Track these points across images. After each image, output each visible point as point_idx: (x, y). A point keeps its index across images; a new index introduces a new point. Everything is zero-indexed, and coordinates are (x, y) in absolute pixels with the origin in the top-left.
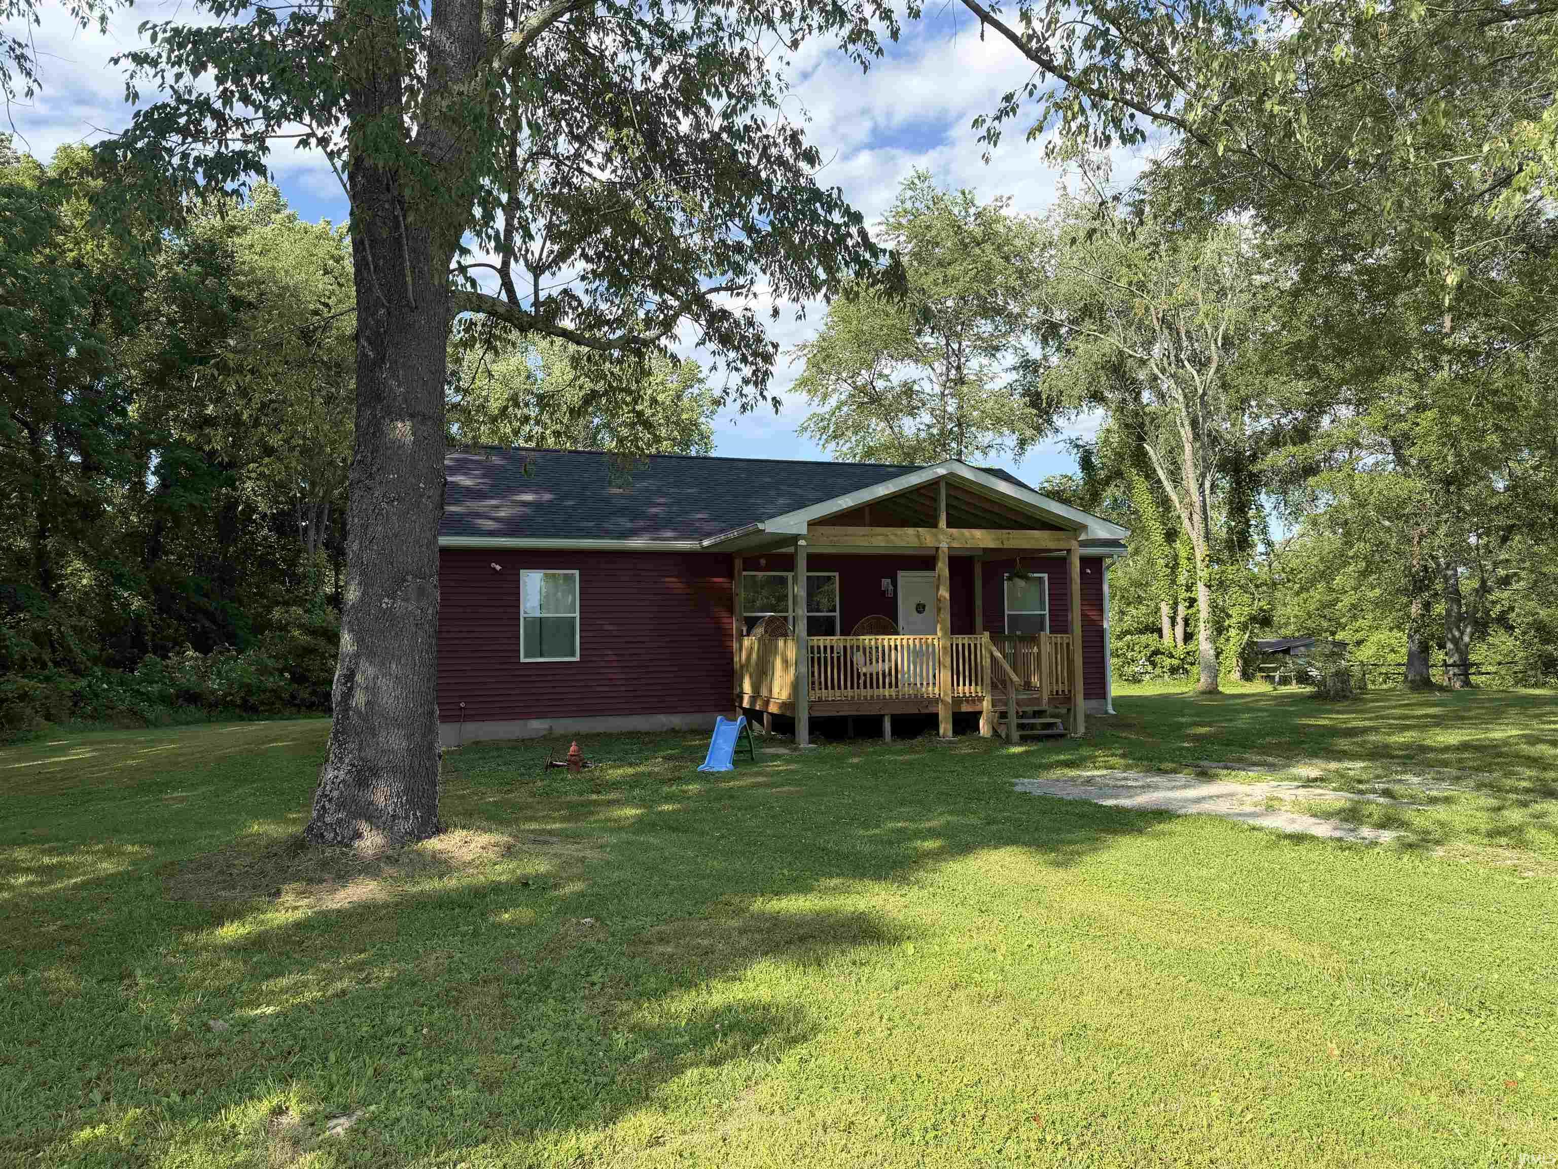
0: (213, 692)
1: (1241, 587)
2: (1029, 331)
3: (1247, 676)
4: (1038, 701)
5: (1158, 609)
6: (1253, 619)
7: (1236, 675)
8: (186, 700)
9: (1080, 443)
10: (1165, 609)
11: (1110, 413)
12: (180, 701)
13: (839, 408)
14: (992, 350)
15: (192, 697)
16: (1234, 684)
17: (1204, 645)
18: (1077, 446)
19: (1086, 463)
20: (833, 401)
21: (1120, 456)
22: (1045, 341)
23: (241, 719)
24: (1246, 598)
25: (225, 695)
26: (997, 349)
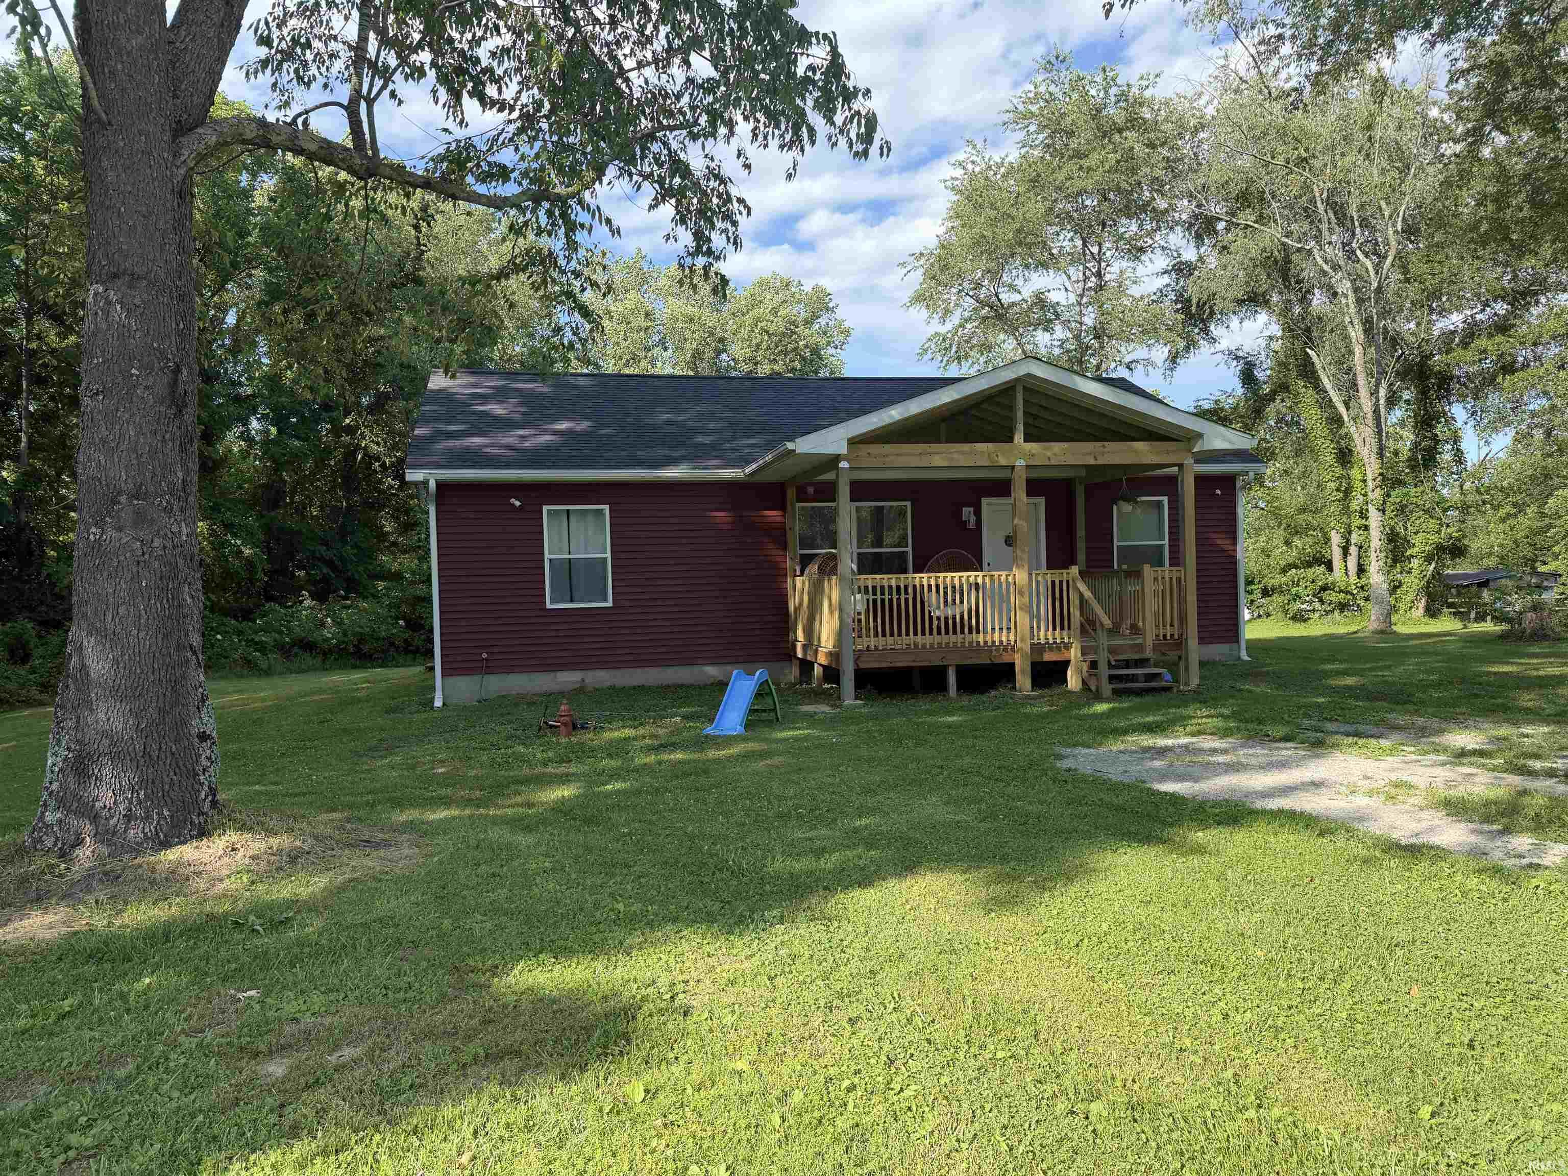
0: (327, 640)
1: (1426, 511)
2: (1178, 229)
3: (1432, 612)
4: (1140, 647)
5: (1327, 540)
6: (1440, 548)
7: (1419, 611)
8: (301, 648)
9: (1241, 354)
10: (1336, 539)
11: (1274, 319)
12: (296, 649)
13: (962, 326)
14: (1137, 252)
15: (308, 646)
16: (1416, 622)
17: (1377, 578)
18: (1237, 358)
19: (1248, 377)
20: (956, 319)
21: (1283, 365)
22: (1199, 238)
23: (355, 667)
24: (1432, 524)
25: (340, 642)
26: (1142, 250)
